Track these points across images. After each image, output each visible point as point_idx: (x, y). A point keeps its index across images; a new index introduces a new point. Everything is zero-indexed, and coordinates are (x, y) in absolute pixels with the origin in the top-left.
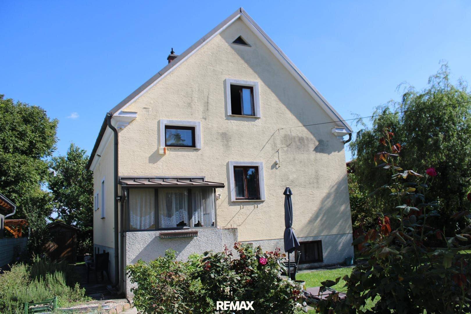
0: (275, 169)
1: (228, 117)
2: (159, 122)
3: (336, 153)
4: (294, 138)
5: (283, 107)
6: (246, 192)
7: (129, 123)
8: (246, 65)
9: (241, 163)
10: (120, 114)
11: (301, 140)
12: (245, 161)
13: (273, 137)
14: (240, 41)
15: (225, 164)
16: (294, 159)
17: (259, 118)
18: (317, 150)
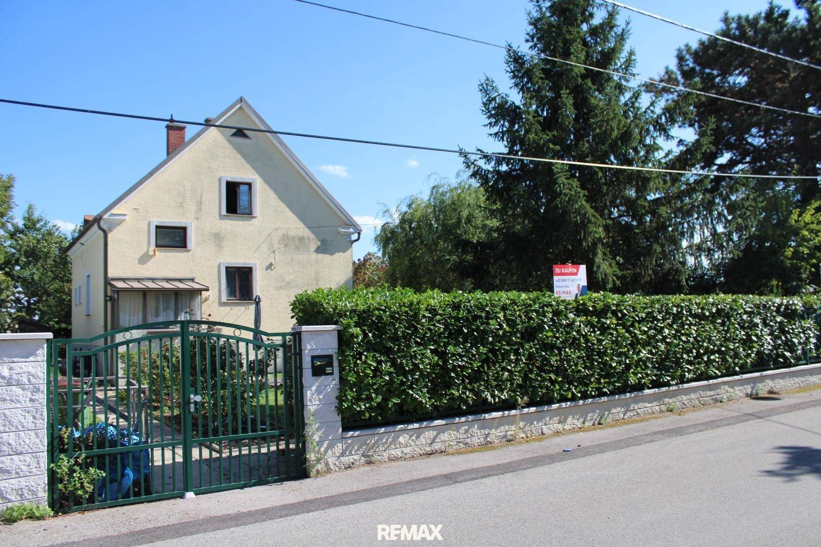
0: (269, 270)
1: (222, 217)
2: (149, 224)
3: (341, 253)
4: (293, 238)
5: (283, 206)
6: (238, 293)
7: (118, 224)
8: (243, 161)
9: (233, 264)
10: (109, 216)
11: (301, 239)
12: (239, 261)
13: (269, 237)
14: (240, 133)
15: (217, 264)
16: (292, 260)
17: (255, 217)
18: (318, 250)
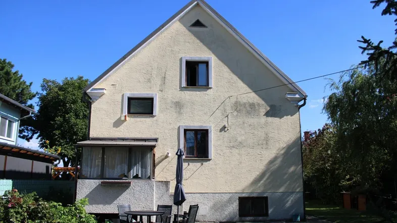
0: (223, 131)
1: (182, 89)
2: (123, 96)
3: (289, 117)
4: (245, 104)
5: (235, 78)
6: (195, 152)
7: (100, 97)
8: (201, 44)
9: (190, 126)
10: (91, 90)
11: (252, 105)
12: (195, 125)
13: (223, 104)
14: (198, 24)
15: (177, 127)
16: (244, 123)
17: (211, 88)
18: (268, 114)
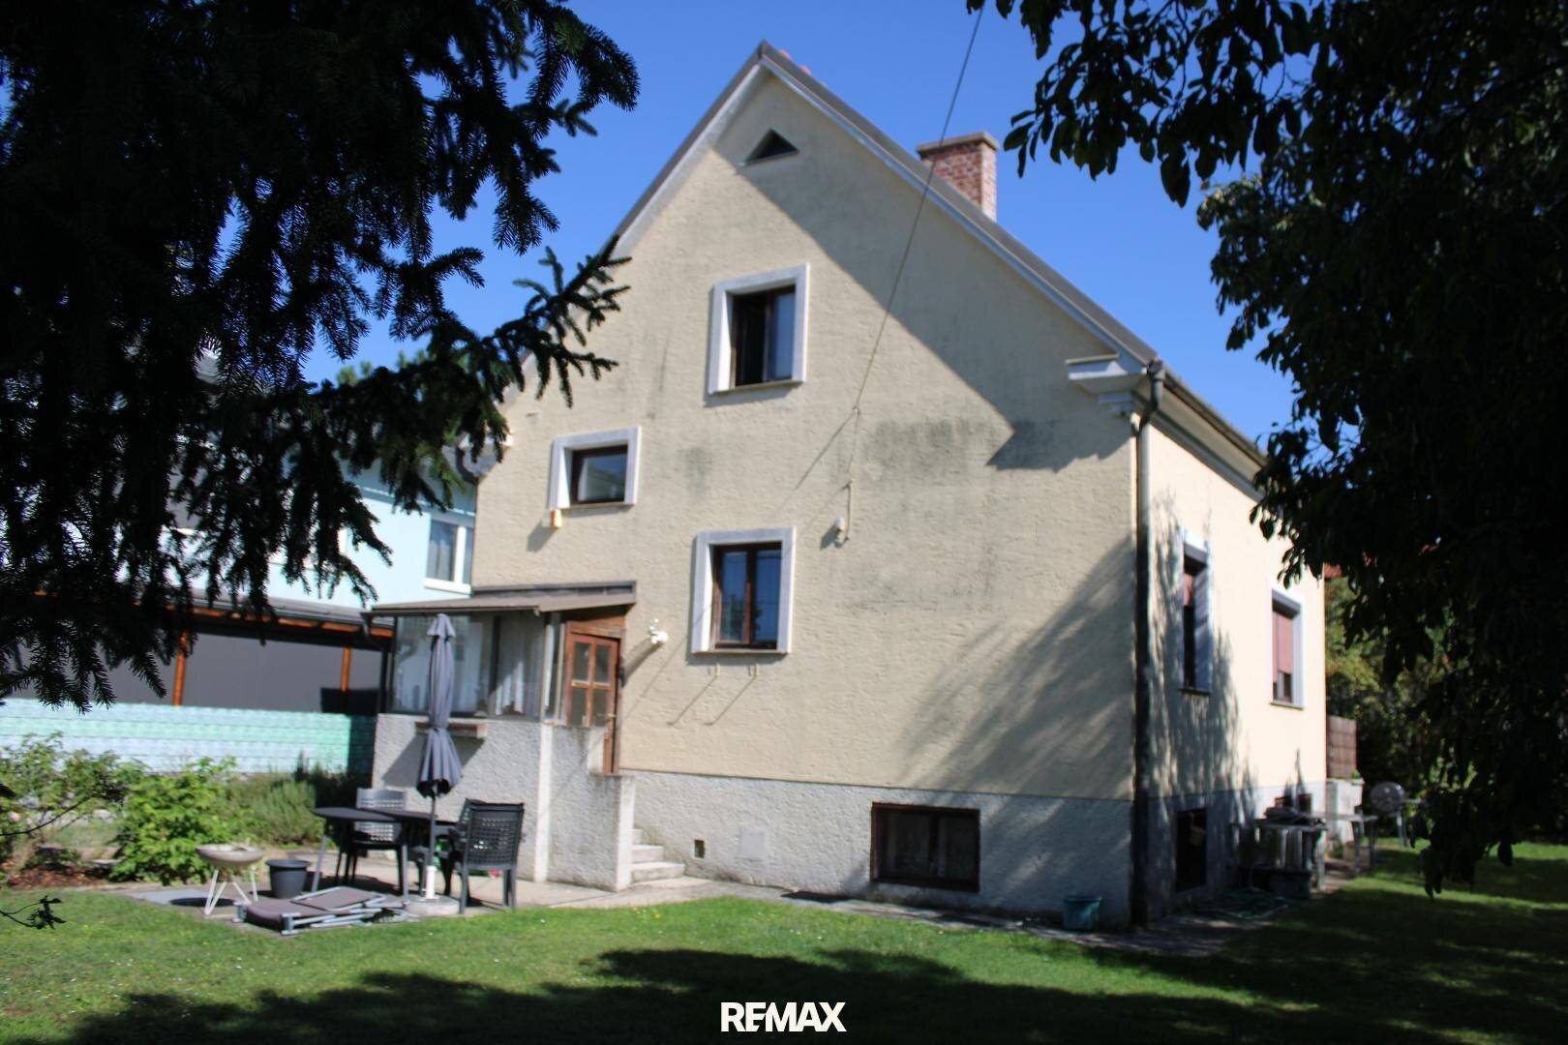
0: (832, 546)
1: (710, 401)
2: (551, 447)
4: (913, 430)
6: (745, 625)
13: (836, 439)
14: (774, 146)
15: (690, 541)
17: (797, 384)
